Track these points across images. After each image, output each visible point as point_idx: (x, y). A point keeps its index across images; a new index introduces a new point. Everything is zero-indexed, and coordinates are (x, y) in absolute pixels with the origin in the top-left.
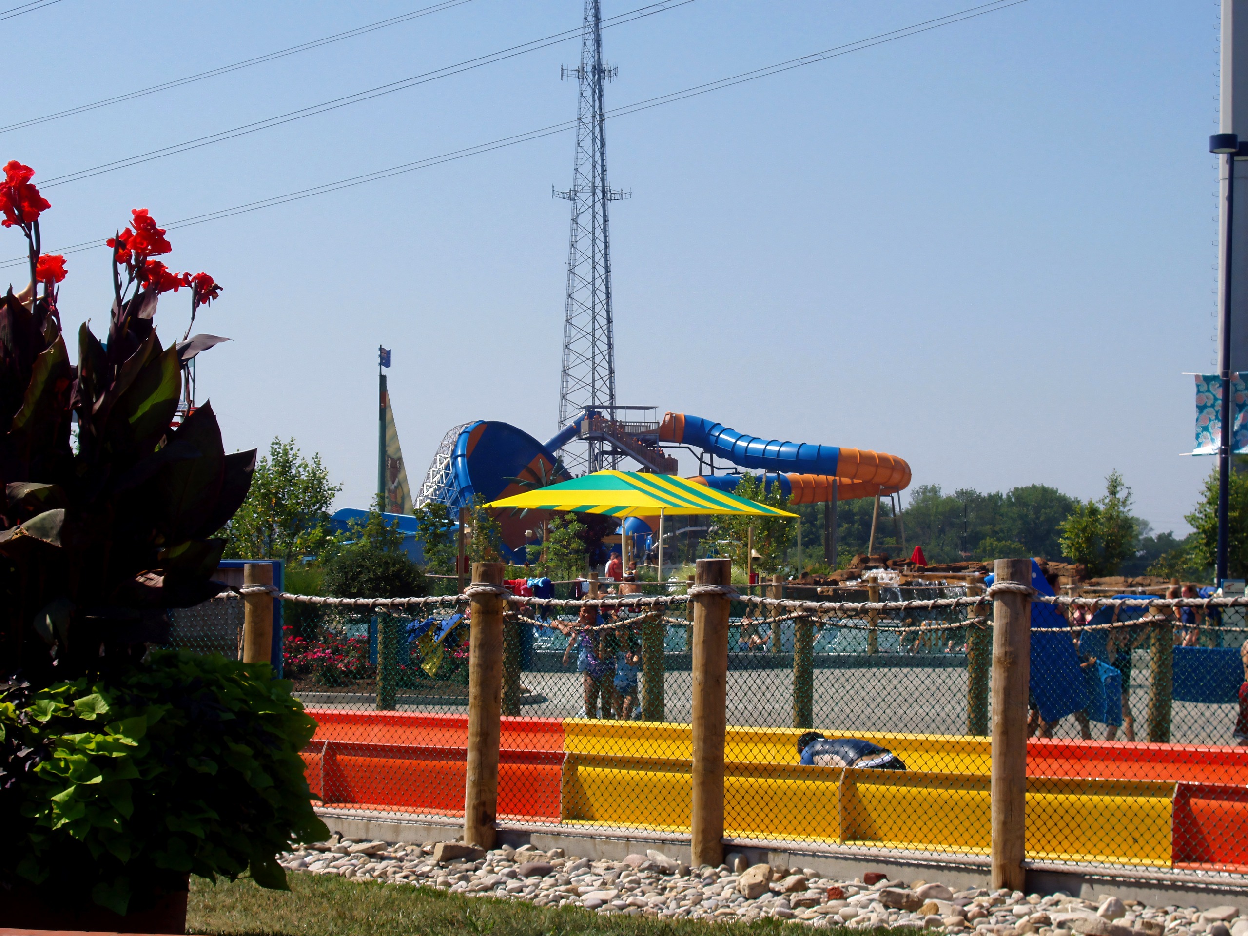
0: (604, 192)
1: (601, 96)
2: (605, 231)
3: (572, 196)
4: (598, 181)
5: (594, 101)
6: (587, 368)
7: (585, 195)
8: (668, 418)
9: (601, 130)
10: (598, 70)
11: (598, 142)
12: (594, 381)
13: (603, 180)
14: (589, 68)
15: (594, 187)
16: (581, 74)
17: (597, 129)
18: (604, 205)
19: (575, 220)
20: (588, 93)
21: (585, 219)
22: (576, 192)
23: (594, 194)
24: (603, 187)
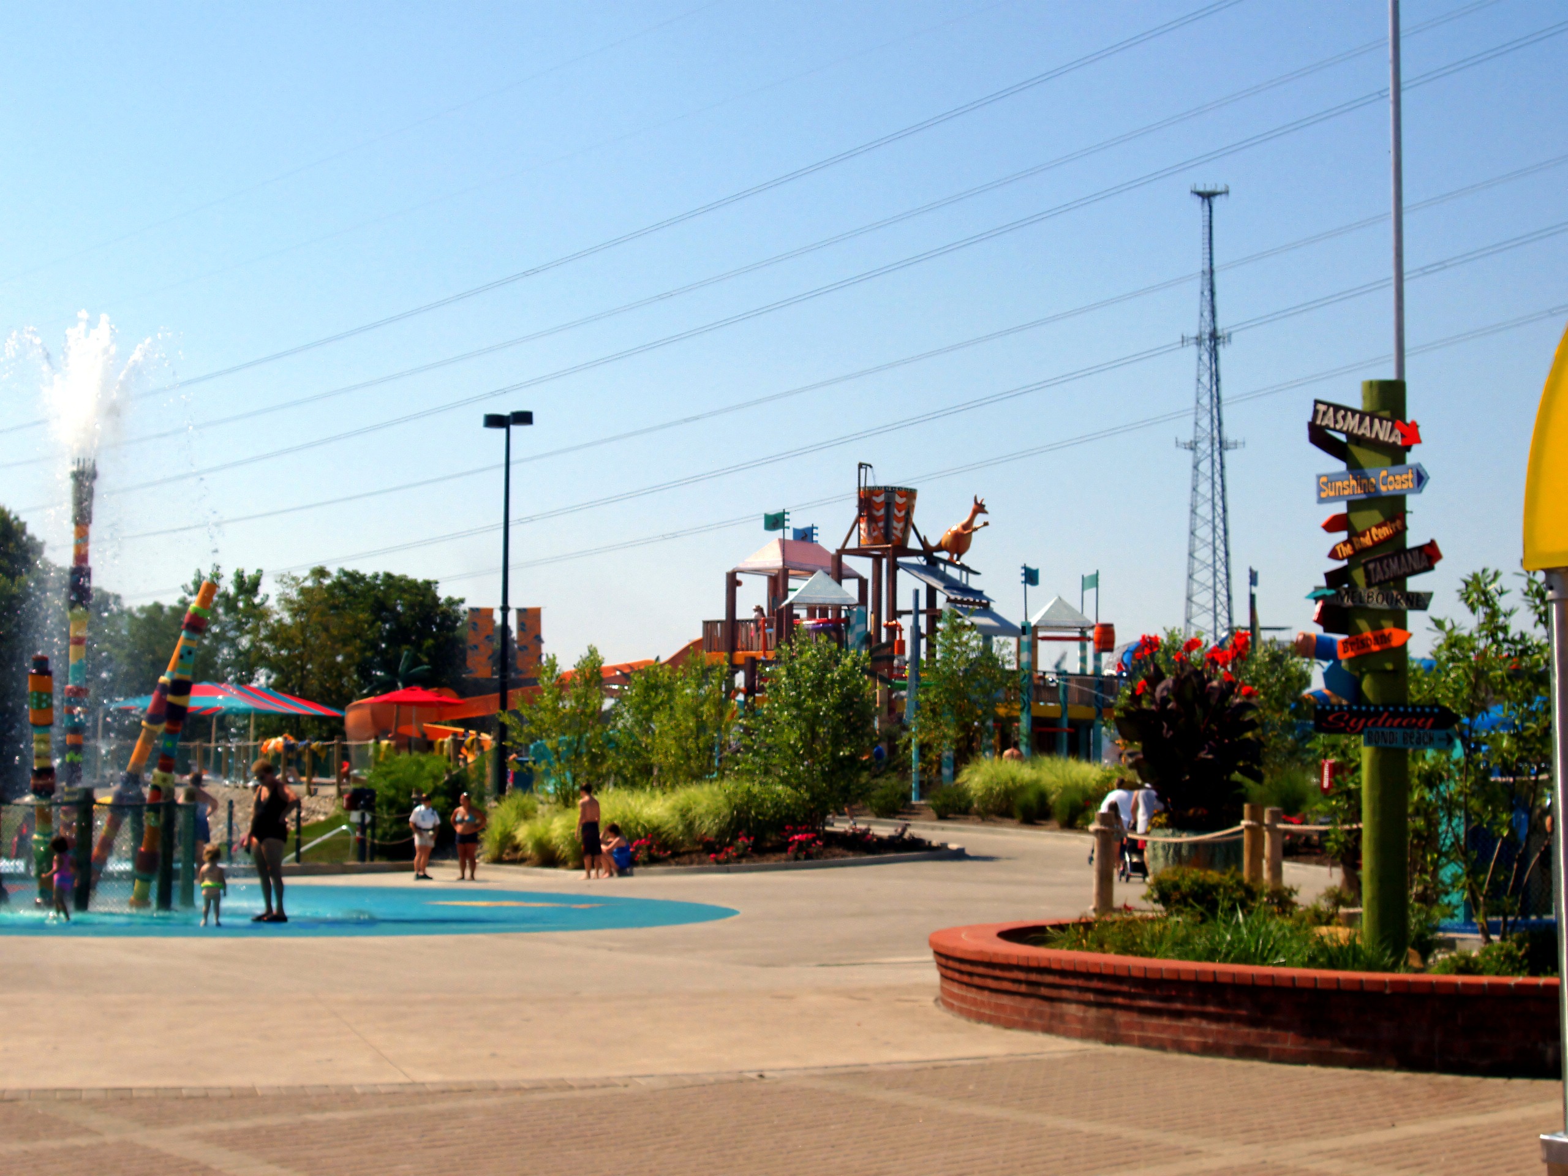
0: (1221, 443)
1: (1216, 359)
2: (1222, 476)
3: (1193, 446)
4: (1216, 432)
5: (1211, 364)
6: (1209, 595)
7: (1204, 446)
8: (1300, 637)
9: (1217, 390)
10: (1214, 337)
11: (1215, 400)
12: (1215, 606)
13: (1220, 432)
14: (1206, 336)
15: (1213, 439)
16: (1199, 341)
17: (1214, 388)
18: (1221, 454)
19: (1196, 467)
20: (1206, 357)
21: (1205, 466)
22: (1196, 444)
23: (1212, 444)
24: (1220, 438)
